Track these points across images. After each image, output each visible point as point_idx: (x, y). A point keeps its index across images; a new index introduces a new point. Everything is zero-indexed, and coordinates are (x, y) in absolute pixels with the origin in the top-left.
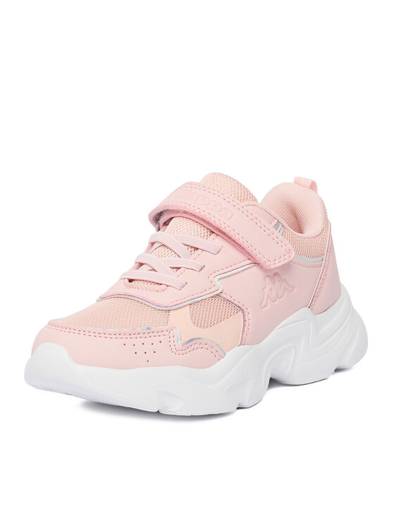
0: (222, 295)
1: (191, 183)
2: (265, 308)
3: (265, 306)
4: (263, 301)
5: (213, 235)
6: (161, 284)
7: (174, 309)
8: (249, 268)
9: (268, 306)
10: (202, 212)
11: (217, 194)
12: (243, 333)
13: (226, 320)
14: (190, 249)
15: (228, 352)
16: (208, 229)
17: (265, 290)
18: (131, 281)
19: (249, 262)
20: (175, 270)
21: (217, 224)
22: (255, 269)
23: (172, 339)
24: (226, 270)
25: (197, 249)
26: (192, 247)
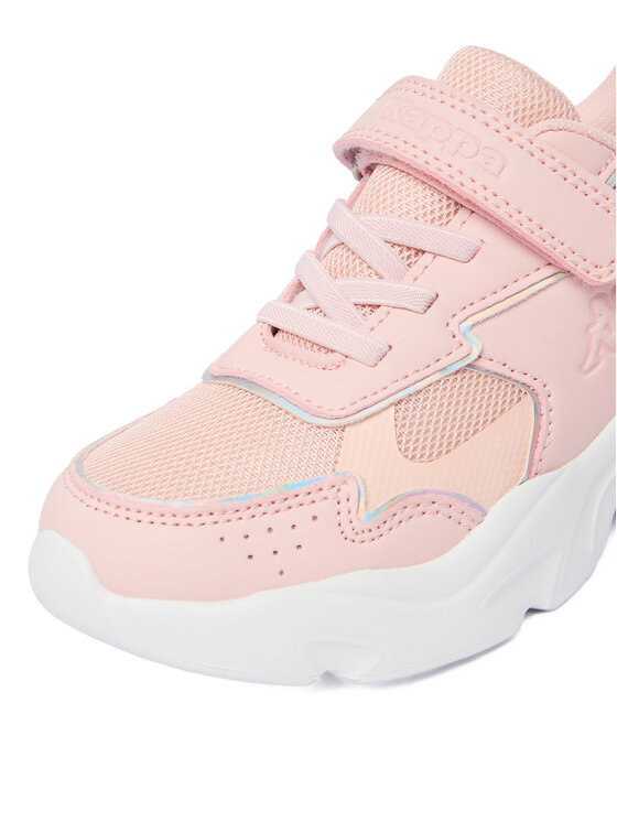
0: (481, 363)
1: (415, 80)
2: (595, 371)
3: (594, 366)
4: (586, 357)
5: (462, 214)
6: (333, 351)
7: (355, 423)
8: (550, 285)
9: (601, 366)
10: (432, 161)
11: (471, 111)
12: (534, 447)
13: (462, 446)
14: (406, 253)
15: (493, 503)
16: (449, 198)
17: (592, 330)
18: (275, 331)
19: (549, 271)
20: (368, 309)
21: (467, 191)
22: (564, 289)
23: (343, 507)
24: (491, 299)
25: (421, 252)
26: (409, 248)
